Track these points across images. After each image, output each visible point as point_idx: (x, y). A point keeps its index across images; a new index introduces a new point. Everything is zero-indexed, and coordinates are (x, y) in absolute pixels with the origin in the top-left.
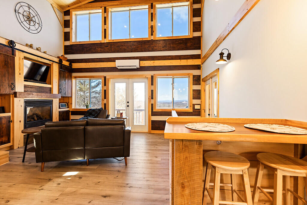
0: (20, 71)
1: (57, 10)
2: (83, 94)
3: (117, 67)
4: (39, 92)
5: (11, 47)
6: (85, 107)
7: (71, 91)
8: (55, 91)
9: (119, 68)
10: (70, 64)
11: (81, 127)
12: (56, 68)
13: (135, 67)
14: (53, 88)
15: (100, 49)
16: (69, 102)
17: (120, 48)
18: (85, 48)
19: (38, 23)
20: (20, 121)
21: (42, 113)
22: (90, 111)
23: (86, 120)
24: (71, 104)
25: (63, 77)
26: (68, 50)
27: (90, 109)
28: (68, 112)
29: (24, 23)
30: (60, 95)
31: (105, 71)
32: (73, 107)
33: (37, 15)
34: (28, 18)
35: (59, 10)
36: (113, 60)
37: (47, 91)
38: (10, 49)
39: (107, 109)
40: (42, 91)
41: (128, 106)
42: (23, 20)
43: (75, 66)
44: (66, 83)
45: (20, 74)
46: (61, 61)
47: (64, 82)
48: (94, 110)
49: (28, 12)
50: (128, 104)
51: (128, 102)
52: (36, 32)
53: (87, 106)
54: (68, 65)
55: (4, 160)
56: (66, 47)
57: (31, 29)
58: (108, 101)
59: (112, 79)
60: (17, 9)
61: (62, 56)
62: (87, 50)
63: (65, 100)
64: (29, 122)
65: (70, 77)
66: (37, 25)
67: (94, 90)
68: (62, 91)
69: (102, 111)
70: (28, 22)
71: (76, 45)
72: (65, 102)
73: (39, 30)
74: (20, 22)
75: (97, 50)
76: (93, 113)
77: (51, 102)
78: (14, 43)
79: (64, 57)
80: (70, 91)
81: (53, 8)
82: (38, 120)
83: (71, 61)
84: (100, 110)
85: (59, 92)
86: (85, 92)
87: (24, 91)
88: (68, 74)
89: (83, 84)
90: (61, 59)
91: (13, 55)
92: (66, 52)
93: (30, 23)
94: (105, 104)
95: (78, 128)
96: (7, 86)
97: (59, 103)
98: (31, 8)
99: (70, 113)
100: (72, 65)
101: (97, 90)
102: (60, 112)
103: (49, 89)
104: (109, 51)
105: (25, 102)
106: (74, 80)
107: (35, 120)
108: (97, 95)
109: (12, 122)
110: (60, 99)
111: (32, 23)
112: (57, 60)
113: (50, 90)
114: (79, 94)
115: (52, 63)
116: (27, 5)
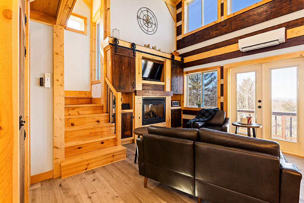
0: (139, 70)
1: (170, 6)
2: (195, 92)
3: (241, 50)
4: (154, 90)
5: (133, 49)
6: (198, 106)
7: (183, 88)
8: (168, 89)
9: (244, 50)
10: (182, 59)
11: (189, 141)
12: (169, 65)
13: (277, 43)
14: (166, 85)
15: (215, 32)
16: (181, 100)
17: (246, 20)
18: (197, 37)
19: (155, 23)
20: (139, 118)
21: (157, 110)
22: (203, 112)
23: (197, 131)
24: (183, 102)
25: (175, 74)
26: (180, 44)
27: (203, 109)
28: (179, 110)
29: (144, 26)
30: (172, 92)
31: (221, 59)
32: (185, 106)
33: (154, 16)
34: (146, 21)
35: (172, 6)
36: (235, 41)
37: (161, 89)
38: (132, 51)
39: (224, 110)
40: (157, 89)
41: (260, 107)
42: (143, 24)
43: (187, 60)
44: (178, 80)
45: (139, 73)
46: (173, 56)
47: (176, 79)
48: (207, 111)
49: (146, 16)
50: (259, 104)
51: (260, 101)
52: (153, 32)
53: (199, 105)
54: (180, 61)
55: (122, 156)
56: (178, 42)
57: (149, 31)
58: (226, 100)
59: (231, 68)
60: (139, 15)
61: (174, 52)
62: (199, 39)
63: (177, 98)
64: (146, 119)
65: (181, 73)
66: (154, 26)
67: (206, 87)
68: (174, 88)
69: (217, 112)
70: (146, 25)
71: (187, 37)
72: (177, 100)
73: (155, 31)
74: (141, 26)
75: (212, 34)
76: (206, 115)
77: (164, 100)
78: (135, 44)
79: (176, 52)
80: (181, 88)
81: (167, 5)
82: (153, 117)
83: (183, 56)
84: (215, 111)
85: (172, 89)
86: (197, 90)
87: (142, 89)
88: (180, 70)
89: (195, 83)
90: (173, 55)
91: (134, 56)
92: (179, 48)
93: (148, 25)
94: (222, 104)
95: (185, 143)
96: (130, 85)
97: (172, 101)
98: (149, 11)
99: (182, 112)
100: (184, 60)
101: (209, 88)
102: (172, 110)
103: (162, 87)
104: (227, 31)
105: (143, 100)
106: (185, 76)
107: (151, 117)
108: (210, 93)
109: (133, 117)
110: (172, 97)
111: (150, 25)
112: (169, 56)
113: (164, 87)
114: (192, 92)
115: (165, 60)
116: (146, 9)
